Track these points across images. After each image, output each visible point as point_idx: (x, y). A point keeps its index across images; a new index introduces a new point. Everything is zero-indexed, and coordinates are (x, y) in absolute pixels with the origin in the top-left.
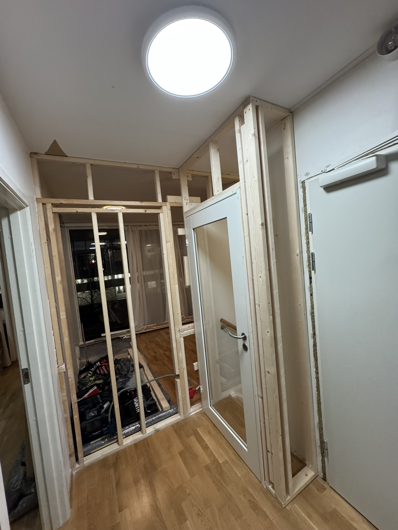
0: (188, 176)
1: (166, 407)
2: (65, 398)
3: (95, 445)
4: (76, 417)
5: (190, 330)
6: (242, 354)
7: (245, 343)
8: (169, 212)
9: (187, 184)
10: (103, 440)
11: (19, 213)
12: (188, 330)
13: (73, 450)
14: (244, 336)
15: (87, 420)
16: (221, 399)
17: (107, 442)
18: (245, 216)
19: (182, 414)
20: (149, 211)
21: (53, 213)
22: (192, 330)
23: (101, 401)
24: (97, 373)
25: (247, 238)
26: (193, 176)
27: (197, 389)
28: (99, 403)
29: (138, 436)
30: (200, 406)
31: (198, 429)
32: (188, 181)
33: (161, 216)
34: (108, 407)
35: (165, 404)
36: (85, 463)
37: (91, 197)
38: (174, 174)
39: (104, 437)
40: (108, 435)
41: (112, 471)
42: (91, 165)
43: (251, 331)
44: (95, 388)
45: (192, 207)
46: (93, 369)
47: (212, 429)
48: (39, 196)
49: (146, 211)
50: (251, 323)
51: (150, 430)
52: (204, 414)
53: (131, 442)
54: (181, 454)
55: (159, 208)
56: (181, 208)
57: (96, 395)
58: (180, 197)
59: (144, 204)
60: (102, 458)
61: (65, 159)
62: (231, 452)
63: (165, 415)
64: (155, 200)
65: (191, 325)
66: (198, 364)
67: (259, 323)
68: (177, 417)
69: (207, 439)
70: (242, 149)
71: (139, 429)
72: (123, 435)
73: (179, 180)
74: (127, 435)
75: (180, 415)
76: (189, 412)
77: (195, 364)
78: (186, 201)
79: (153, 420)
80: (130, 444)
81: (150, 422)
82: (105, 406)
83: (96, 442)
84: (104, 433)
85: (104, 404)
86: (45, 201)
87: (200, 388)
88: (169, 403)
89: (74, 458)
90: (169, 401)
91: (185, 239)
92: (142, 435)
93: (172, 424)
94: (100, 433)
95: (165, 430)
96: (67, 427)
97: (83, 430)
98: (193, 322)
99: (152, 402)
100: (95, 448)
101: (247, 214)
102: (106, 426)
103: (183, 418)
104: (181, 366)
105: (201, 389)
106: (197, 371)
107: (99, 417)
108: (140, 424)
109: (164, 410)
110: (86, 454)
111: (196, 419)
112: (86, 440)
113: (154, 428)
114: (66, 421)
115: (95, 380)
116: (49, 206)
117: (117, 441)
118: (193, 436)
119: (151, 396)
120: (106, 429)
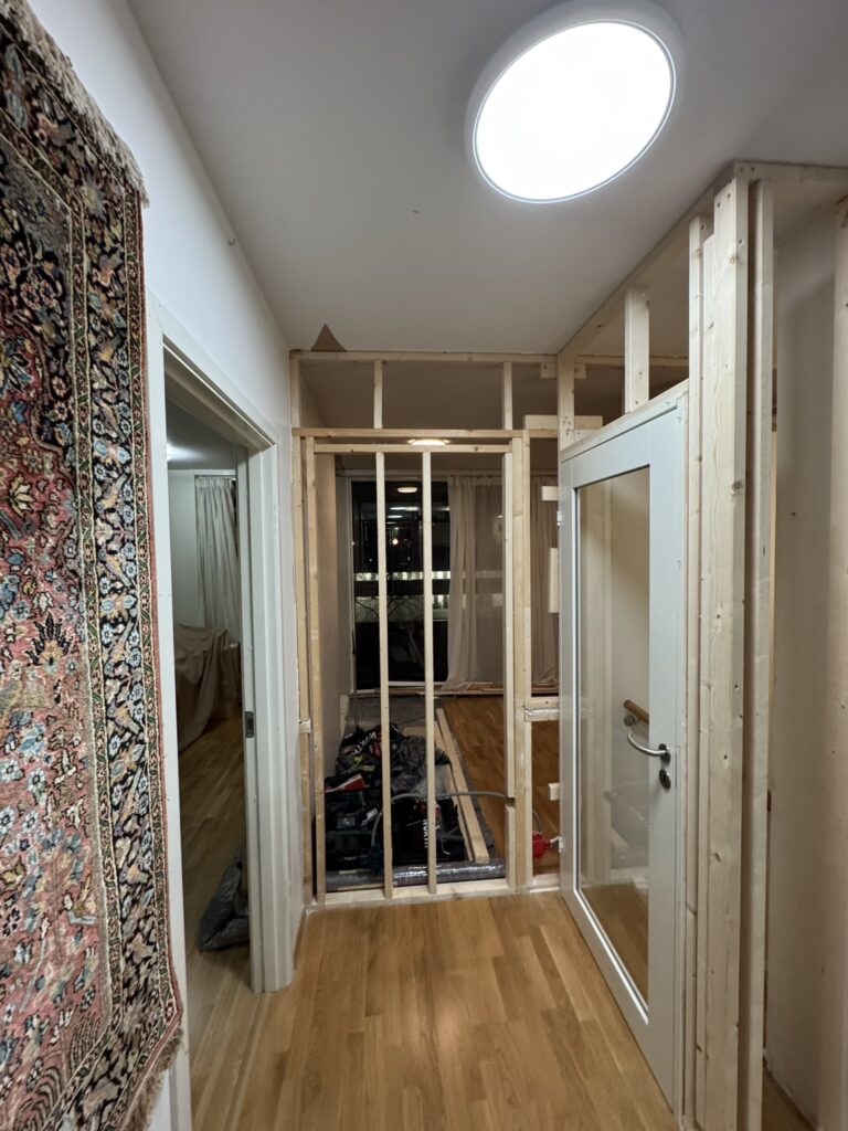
0: (576, 371)
1: (480, 857)
2: (306, 779)
3: (345, 878)
4: (320, 817)
5: (547, 711)
6: (657, 793)
7: (667, 770)
8: (527, 450)
9: (573, 388)
10: (359, 874)
11: (261, 455)
12: (544, 709)
13: (310, 873)
14: (663, 752)
15: (337, 830)
16: (607, 883)
17: (365, 882)
18: (693, 463)
19: (513, 881)
20: (483, 449)
21: (315, 453)
22: (553, 711)
23: (364, 804)
24: (369, 752)
25: (693, 518)
26: (589, 369)
27: (552, 841)
28: (360, 806)
29: (419, 893)
30: (555, 880)
31: (543, 929)
32: (575, 380)
33: (508, 459)
34: (374, 818)
35: (480, 850)
36: (327, 903)
37: (378, 423)
38: (545, 367)
39: (362, 870)
40: (367, 870)
41: (366, 937)
42: (384, 362)
43: (682, 742)
44: (359, 777)
45: (578, 438)
46: (363, 743)
47: (574, 939)
48: (298, 425)
49: (476, 449)
50: (683, 724)
51: (444, 891)
52: (562, 900)
53: (406, 899)
54: (497, 962)
55: (506, 441)
56: (554, 442)
57: (358, 790)
58: (554, 417)
59: (475, 434)
60: (353, 906)
61: (342, 356)
62: (609, 1009)
63: (477, 873)
64: (499, 425)
65: (551, 700)
66: (559, 789)
67: (704, 730)
68: (500, 885)
69: (558, 956)
70: (702, 298)
71: (424, 881)
72: (394, 880)
73: (556, 379)
74: (402, 883)
75: (508, 882)
76: (528, 884)
77: (553, 786)
78: (567, 426)
79: (452, 874)
80: (403, 902)
81: (446, 875)
82: (370, 815)
83: (348, 875)
84: (362, 863)
85: (368, 811)
86: (306, 432)
87: (557, 842)
88: (489, 852)
89: (310, 888)
90: (490, 848)
91: (557, 510)
92: (427, 894)
93: (491, 895)
94: (356, 861)
95: (474, 902)
96: (304, 830)
97: (329, 845)
98: (556, 694)
99: (457, 837)
100: (345, 884)
101: (700, 459)
102: (365, 853)
103: (514, 893)
104: (521, 784)
105: (561, 846)
106: (557, 802)
107: (357, 832)
108: (427, 870)
109: (478, 862)
110: (331, 889)
111: (543, 906)
112: (333, 865)
113: (453, 889)
114: (305, 820)
115: (362, 763)
116: (310, 441)
117: (383, 888)
118: (529, 938)
119: (457, 824)
120: (365, 856)
